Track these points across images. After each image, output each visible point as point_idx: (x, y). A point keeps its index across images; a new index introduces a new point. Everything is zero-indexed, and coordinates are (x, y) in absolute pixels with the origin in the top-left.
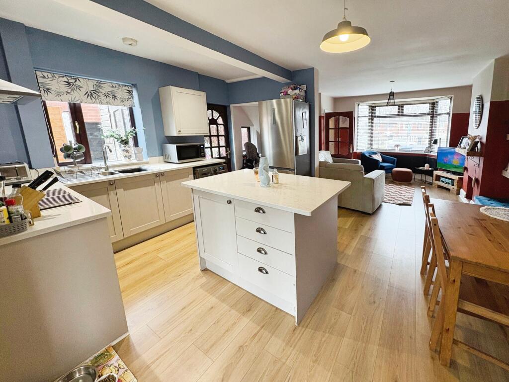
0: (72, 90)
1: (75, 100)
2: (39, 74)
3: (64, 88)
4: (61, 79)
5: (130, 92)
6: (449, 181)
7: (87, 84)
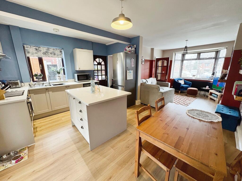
0: (38, 52)
1: (39, 56)
2: (25, 46)
3: (35, 51)
4: (33, 48)
5: (61, 52)
6: (216, 96)
7: (43, 49)
